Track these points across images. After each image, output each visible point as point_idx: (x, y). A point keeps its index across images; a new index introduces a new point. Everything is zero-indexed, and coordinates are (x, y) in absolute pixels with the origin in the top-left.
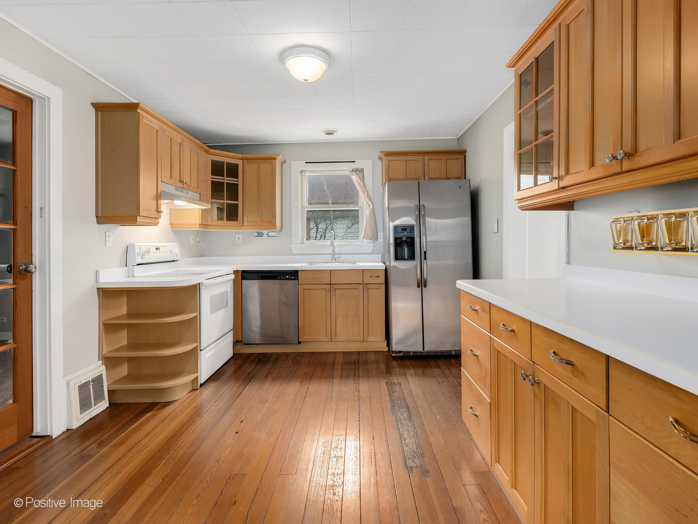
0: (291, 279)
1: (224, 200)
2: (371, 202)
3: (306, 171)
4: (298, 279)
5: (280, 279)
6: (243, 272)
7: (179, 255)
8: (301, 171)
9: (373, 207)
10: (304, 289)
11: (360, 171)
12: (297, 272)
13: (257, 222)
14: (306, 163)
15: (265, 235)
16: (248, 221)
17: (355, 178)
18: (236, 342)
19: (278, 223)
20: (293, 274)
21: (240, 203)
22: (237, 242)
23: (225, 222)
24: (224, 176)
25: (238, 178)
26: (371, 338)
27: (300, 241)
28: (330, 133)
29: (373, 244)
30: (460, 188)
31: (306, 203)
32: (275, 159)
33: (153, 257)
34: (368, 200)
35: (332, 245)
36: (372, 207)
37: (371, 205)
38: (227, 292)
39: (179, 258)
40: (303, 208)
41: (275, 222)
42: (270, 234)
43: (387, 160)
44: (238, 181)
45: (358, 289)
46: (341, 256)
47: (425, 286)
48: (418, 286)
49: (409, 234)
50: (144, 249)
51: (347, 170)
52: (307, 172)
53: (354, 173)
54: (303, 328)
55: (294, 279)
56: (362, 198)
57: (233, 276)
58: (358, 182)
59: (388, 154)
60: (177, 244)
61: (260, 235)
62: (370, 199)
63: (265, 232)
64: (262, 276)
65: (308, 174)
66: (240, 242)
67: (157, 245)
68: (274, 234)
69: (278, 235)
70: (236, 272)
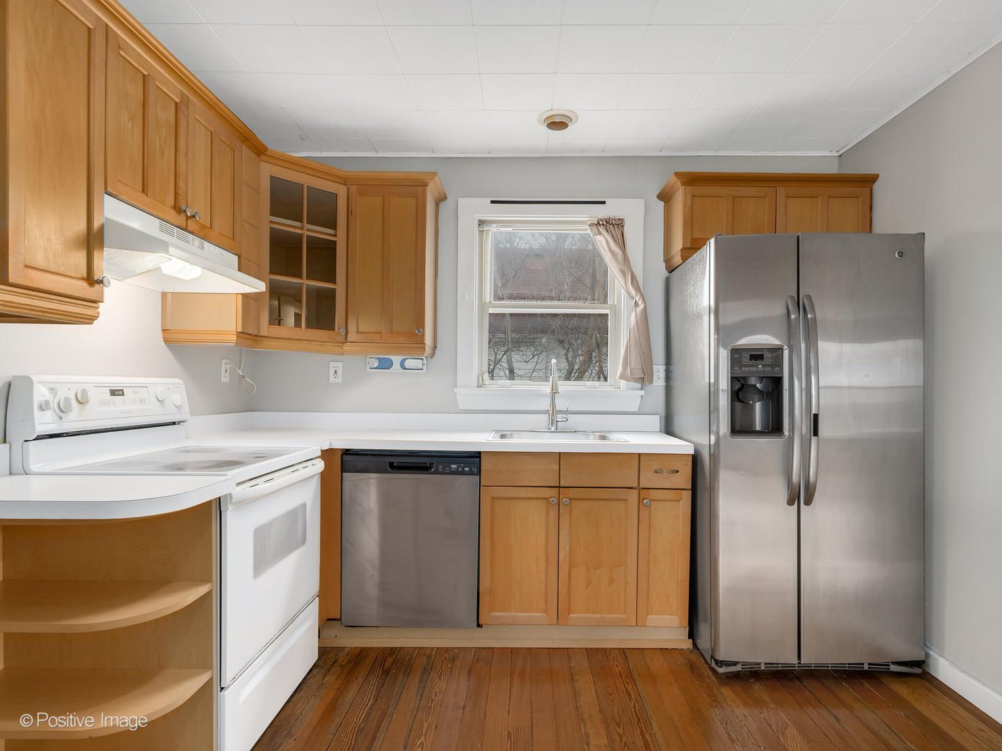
0: (463, 473)
1: (301, 277)
2: (642, 296)
3: (492, 222)
4: (479, 473)
5: (436, 472)
6: (347, 452)
7: (186, 408)
8: (480, 221)
9: (645, 307)
10: (493, 498)
11: (614, 226)
12: (478, 455)
13: (380, 333)
14: (493, 202)
15: (396, 365)
16: (358, 332)
17: (603, 242)
18: (327, 621)
19: (428, 340)
20: (470, 461)
21: (340, 287)
22: (332, 380)
23: (304, 332)
24: (301, 221)
25: (335, 228)
26: (652, 619)
27: (475, 382)
28: (557, 124)
29: (642, 392)
30: (901, 254)
31: (488, 296)
32: (425, 185)
33: (101, 412)
34: (633, 292)
35: (554, 392)
36: (642, 306)
37: (640, 302)
38: (304, 505)
39: (185, 414)
40: (482, 306)
41: (423, 334)
42: (409, 363)
43: (689, 196)
44: (335, 236)
45: (626, 500)
46: (570, 416)
47: (808, 502)
48: (790, 503)
49: (769, 369)
50: (65, 393)
51: (584, 223)
52: (494, 225)
53: (602, 229)
54: (491, 591)
55: (471, 473)
56: (618, 288)
57: (320, 465)
58: (611, 250)
59: (692, 180)
60: (180, 381)
61: (385, 365)
62: (637, 288)
63: (396, 359)
64: (392, 465)
65: (494, 229)
66: (339, 380)
67: (117, 381)
68: (417, 363)
69: (425, 366)
70: (327, 454)
